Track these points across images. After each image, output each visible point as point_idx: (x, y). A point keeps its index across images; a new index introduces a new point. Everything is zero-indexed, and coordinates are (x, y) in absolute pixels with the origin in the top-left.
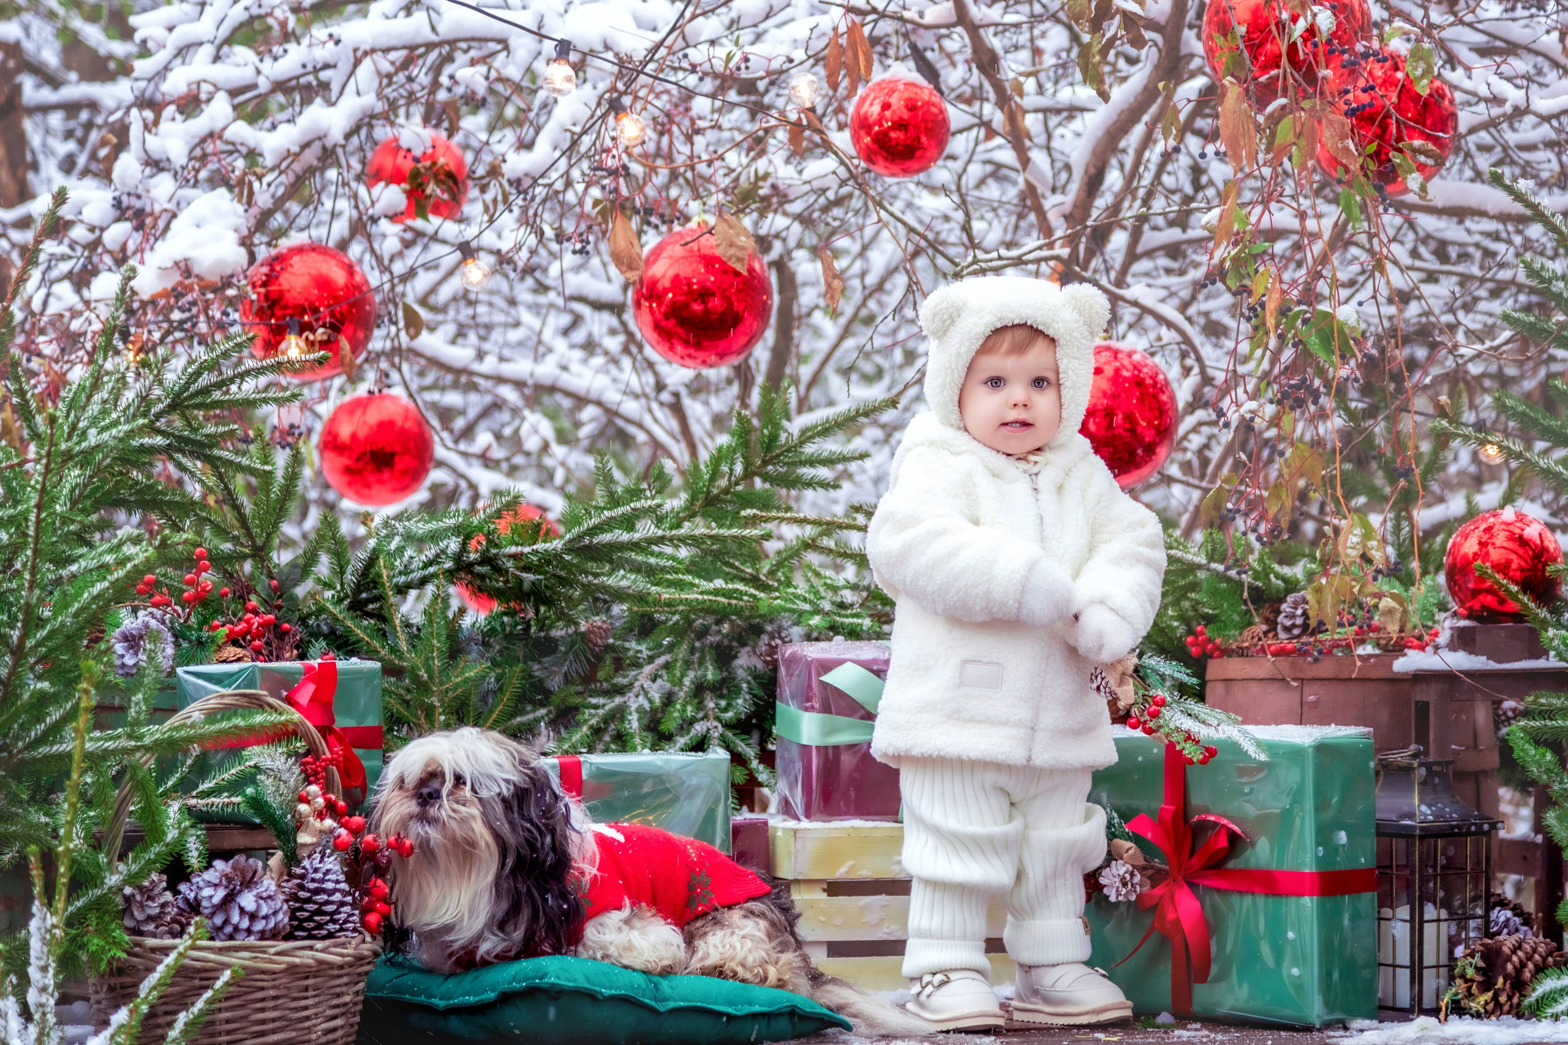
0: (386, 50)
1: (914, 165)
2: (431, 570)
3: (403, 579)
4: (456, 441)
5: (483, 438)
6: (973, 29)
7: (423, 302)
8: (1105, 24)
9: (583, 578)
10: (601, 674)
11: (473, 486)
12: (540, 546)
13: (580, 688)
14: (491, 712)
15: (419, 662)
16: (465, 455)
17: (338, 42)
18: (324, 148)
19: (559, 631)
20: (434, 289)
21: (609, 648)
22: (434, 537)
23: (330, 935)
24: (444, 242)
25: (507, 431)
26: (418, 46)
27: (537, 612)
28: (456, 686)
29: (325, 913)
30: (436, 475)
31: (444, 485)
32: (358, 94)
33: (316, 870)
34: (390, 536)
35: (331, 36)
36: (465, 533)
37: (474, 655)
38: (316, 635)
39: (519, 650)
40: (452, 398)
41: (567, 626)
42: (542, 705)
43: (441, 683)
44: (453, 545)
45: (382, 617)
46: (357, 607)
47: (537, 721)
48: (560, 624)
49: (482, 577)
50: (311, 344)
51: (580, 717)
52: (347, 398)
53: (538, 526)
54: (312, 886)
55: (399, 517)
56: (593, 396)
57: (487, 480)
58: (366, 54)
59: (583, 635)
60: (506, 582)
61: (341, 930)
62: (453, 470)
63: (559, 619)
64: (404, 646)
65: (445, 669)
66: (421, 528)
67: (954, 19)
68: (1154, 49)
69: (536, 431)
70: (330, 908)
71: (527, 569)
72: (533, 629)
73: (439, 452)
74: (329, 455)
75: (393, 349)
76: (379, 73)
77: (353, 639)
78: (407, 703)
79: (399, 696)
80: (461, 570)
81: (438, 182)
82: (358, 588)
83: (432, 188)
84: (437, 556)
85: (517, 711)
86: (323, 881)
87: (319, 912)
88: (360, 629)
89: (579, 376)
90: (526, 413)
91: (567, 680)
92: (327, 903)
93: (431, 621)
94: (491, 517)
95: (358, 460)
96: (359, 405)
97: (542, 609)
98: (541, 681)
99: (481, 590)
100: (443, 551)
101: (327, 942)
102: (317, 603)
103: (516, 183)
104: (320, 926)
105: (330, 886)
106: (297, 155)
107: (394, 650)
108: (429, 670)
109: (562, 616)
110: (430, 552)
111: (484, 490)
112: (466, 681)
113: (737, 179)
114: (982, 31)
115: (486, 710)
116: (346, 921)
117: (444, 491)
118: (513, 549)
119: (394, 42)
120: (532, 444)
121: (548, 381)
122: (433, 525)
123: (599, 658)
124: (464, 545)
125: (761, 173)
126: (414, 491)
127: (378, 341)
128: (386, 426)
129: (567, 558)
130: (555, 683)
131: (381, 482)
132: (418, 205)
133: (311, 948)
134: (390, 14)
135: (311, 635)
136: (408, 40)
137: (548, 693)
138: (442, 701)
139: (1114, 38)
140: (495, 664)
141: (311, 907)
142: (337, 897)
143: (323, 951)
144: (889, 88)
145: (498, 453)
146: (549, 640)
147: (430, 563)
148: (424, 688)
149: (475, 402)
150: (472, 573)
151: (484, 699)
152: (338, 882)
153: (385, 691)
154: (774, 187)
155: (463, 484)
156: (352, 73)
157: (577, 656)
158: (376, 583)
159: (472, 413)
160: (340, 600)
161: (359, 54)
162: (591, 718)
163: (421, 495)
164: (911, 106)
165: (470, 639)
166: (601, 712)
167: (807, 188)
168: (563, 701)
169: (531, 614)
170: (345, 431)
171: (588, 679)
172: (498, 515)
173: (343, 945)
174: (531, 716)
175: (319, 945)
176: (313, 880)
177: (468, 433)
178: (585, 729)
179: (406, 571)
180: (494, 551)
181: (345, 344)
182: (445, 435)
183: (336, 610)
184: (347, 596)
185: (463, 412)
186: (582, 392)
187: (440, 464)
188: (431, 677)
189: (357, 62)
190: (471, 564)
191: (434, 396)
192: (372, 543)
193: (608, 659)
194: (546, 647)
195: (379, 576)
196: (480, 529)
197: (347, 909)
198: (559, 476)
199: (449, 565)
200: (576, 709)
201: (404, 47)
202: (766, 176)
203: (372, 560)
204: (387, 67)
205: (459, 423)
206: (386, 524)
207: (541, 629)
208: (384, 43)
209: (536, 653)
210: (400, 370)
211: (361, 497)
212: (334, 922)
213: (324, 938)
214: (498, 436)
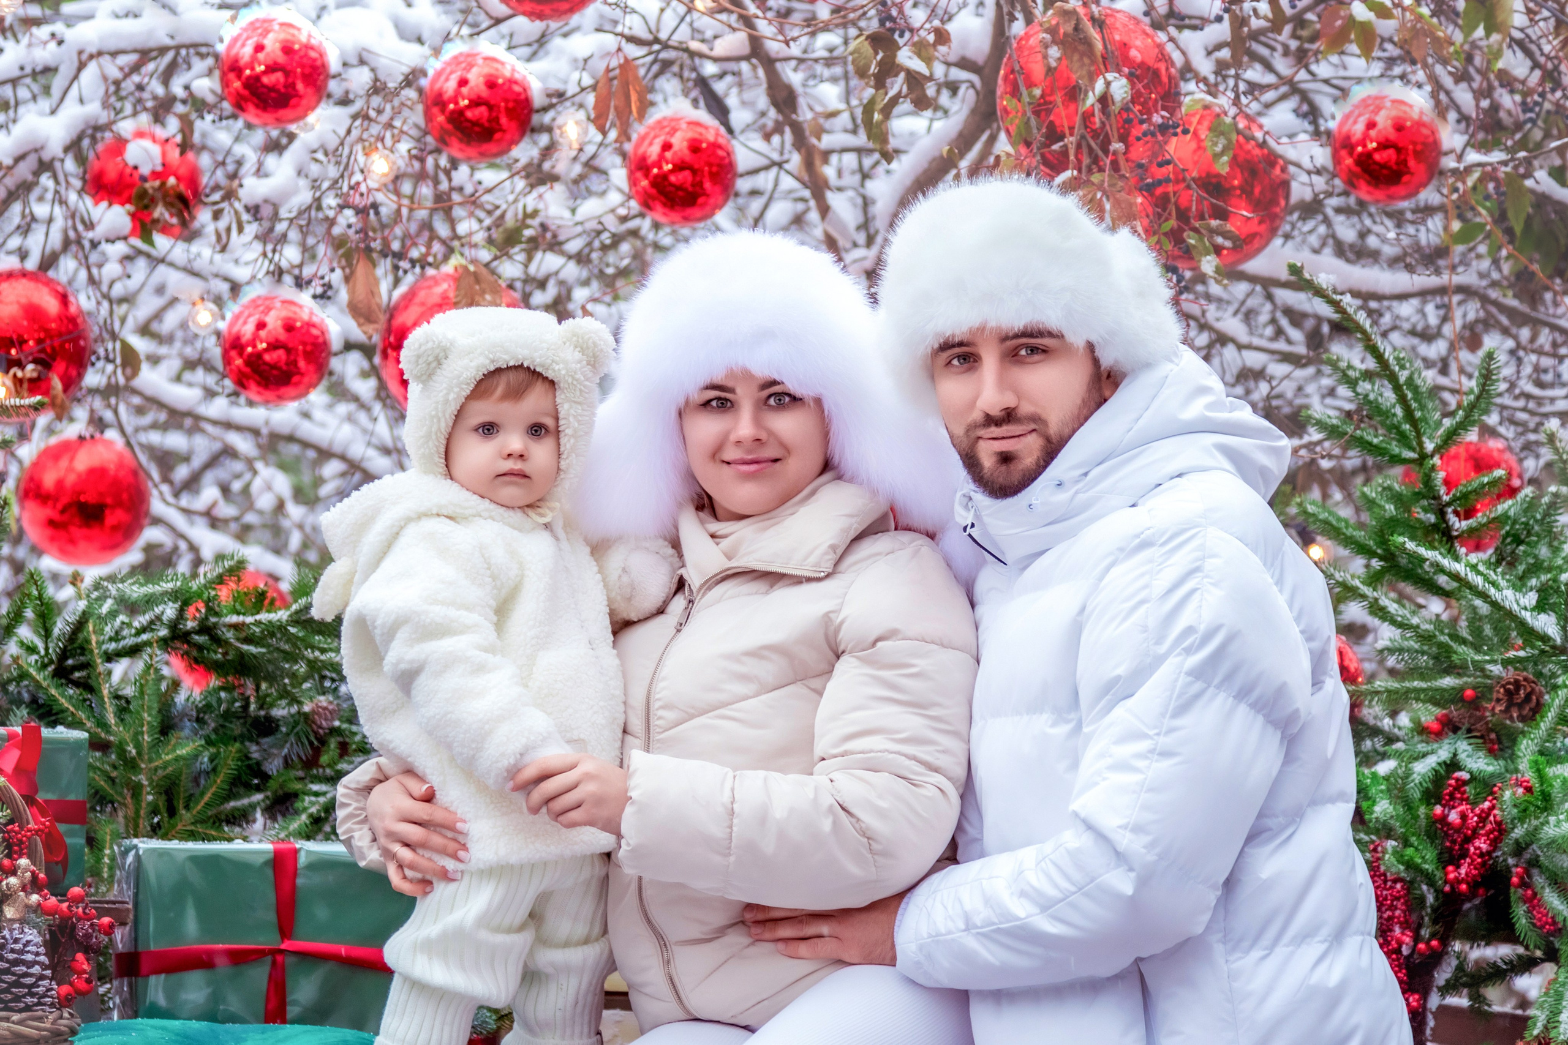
0: (114, 54)
1: (696, 212)
2: (145, 637)
3: (113, 646)
4: (177, 495)
5: (209, 494)
6: (769, 63)
7: (145, 330)
8: (889, 81)
9: (309, 654)
10: (324, 759)
11: (193, 548)
12: (263, 617)
13: (300, 774)
14: (202, 794)
15: (127, 737)
16: (186, 511)
17: (60, 43)
18: (41, 162)
19: (280, 711)
20: (158, 316)
21: (334, 731)
22: (150, 601)
23: (28, 1008)
24: (171, 265)
25: (236, 486)
26: (151, 50)
27: (258, 688)
28: (165, 767)
29: (24, 986)
30: (151, 534)
31: (160, 546)
32: (81, 101)
33: (16, 941)
34: (102, 599)
35: (53, 35)
36: (184, 599)
37: (187, 732)
38: (18, 702)
39: (236, 728)
40: (175, 441)
41: (290, 704)
42: (258, 789)
43: (151, 760)
44: (169, 611)
45: (88, 687)
46: (62, 674)
47: (253, 807)
48: (283, 702)
49: (200, 648)
50: (18, 382)
51: (298, 805)
52: (53, 441)
53: (262, 595)
54: (11, 956)
55: (112, 578)
56: (337, 448)
57: (210, 542)
58: (91, 57)
59: (306, 716)
60: (225, 654)
61: (39, 1004)
62: (172, 528)
63: (281, 697)
64: (111, 719)
65: (156, 745)
66: (136, 591)
67: (746, 50)
68: (971, 92)
69: (269, 487)
70: (29, 981)
71: (248, 640)
72: (253, 707)
73: (157, 506)
74: (31, 505)
75: (109, 385)
76: (105, 78)
77: (55, 709)
78: (112, 780)
79: (105, 773)
80: (177, 638)
81: (168, 205)
82: (64, 655)
83: (160, 212)
84: (152, 622)
85: (230, 795)
86: (22, 952)
87: (17, 984)
88: (65, 697)
89: (323, 425)
90: (259, 466)
91: (287, 763)
92: (26, 975)
93: (142, 693)
94: (212, 582)
95: (63, 512)
96: (66, 449)
97: (264, 686)
98: (258, 764)
99: (198, 661)
100: (158, 618)
101: (24, 1015)
102: (20, 667)
103: (254, 211)
104: (17, 998)
105: (29, 957)
106: (10, 168)
107: (102, 724)
108: (138, 746)
109: (285, 694)
110: (142, 620)
111: (207, 553)
112: (177, 759)
113: (502, 216)
114: (778, 65)
115: (197, 792)
116: (44, 996)
117: (161, 552)
118: (234, 619)
119: (123, 45)
120: (265, 502)
121: (285, 430)
122: (150, 589)
123: (323, 742)
124: (181, 611)
125: (529, 210)
126: (125, 551)
127: (93, 378)
128: (97, 473)
129: (292, 630)
130: (273, 766)
131: (88, 539)
132: (143, 226)
133: (7, 1019)
134: (121, 13)
135: (11, 702)
136: (140, 43)
137: (265, 777)
138: (150, 780)
139: (898, 96)
140: (209, 742)
141: (9, 978)
142: (36, 970)
143: (19, 1023)
144: (671, 125)
145: (226, 510)
146: (269, 719)
147: (143, 630)
148: (131, 765)
149: (202, 447)
150: (188, 643)
151: (196, 781)
152: (37, 954)
153: (91, 767)
154: (544, 227)
155: (183, 546)
156: (76, 77)
157: (299, 739)
158: (83, 649)
159: (197, 462)
160: (44, 666)
161: (84, 57)
162: (311, 805)
163: (133, 556)
164: (695, 147)
165: (183, 715)
166: (322, 799)
167: (579, 229)
168: (282, 786)
169: (250, 691)
170: (49, 480)
171: (311, 763)
172: (220, 580)
173: (40, 1019)
174: (245, 801)
175: (16, 1017)
176: (13, 951)
177: (192, 484)
178: (304, 817)
179: (116, 637)
180: (213, 620)
181: (57, 384)
182: (165, 488)
183: (39, 677)
184: (51, 662)
185: (186, 459)
186: (324, 444)
187: (157, 521)
188: (139, 753)
189: (82, 66)
190: (187, 634)
191: (155, 438)
192: (82, 605)
193: (333, 743)
194: (266, 727)
195: (87, 641)
196: (199, 594)
197: (46, 982)
198: (295, 541)
199: (163, 632)
200: (295, 795)
201: (135, 51)
202: (535, 213)
203: (80, 624)
204: (114, 73)
205: (182, 472)
206: (97, 586)
207: (261, 707)
208: (113, 46)
209: (254, 732)
210: (116, 412)
211: (65, 554)
212: (33, 995)
213: (20, 1011)
214: (225, 490)
